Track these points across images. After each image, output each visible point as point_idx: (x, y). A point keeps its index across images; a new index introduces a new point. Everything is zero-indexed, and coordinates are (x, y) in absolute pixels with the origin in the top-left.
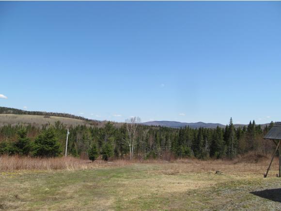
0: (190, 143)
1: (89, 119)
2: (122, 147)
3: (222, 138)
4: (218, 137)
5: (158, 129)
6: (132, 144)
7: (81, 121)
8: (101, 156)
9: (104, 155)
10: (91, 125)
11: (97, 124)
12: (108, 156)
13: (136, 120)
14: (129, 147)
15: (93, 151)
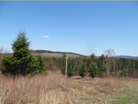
2: (101, 68)
5: (119, 59)
6: (108, 66)
7: (78, 56)
8: (89, 74)
9: (91, 73)
10: (83, 57)
11: (86, 57)
12: (95, 74)
13: (111, 51)
14: (106, 68)
15: (83, 69)
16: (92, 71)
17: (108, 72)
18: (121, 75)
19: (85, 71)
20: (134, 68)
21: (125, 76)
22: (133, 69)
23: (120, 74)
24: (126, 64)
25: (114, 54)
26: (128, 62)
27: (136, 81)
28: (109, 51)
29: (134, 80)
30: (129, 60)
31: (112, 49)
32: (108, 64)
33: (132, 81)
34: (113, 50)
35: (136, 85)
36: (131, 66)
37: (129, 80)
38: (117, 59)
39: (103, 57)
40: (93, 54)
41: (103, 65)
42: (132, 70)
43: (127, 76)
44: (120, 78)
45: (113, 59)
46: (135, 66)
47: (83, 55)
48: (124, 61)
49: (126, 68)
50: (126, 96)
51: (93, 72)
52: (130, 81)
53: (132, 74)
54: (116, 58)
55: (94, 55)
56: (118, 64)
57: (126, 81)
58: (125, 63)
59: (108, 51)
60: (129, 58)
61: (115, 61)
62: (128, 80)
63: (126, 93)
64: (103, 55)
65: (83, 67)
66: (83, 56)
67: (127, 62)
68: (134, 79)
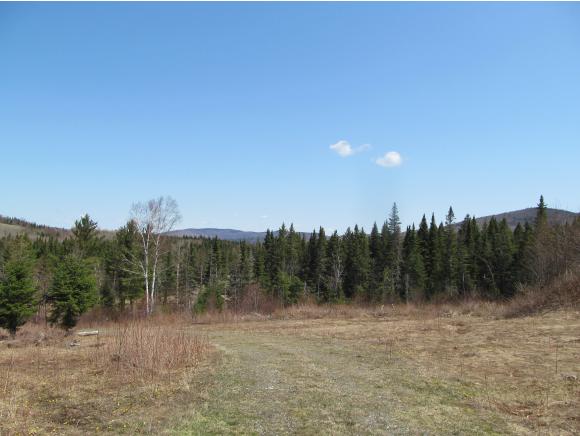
0: (296, 267)
1: (38, 223)
2: (120, 282)
3: (368, 252)
4: (359, 251)
5: (200, 242)
6: (151, 272)
7: (18, 227)
8: (48, 309)
9: (59, 303)
10: (43, 235)
11: (58, 235)
12: (77, 308)
13: (164, 206)
14: (144, 280)
15: (14, 289)
16: (63, 297)
17: (150, 297)
18: (203, 304)
19: (23, 298)
20: (251, 275)
21: (218, 306)
22: (247, 279)
23: (200, 302)
24: (223, 259)
25: (177, 218)
26: (230, 254)
27: (255, 323)
28: (153, 207)
29: (247, 321)
30: (235, 243)
31: (169, 198)
32: (152, 263)
33: (243, 325)
34: (173, 204)
35: (253, 344)
36: (242, 268)
37: (232, 322)
38: (189, 241)
39: (131, 232)
40: (87, 217)
41: (130, 267)
42: (244, 282)
43: (225, 306)
44: (199, 317)
45: (175, 243)
46: (252, 264)
47: (40, 227)
48: (215, 249)
49: (222, 274)
50: (200, 418)
51: (66, 300)
52: (234, 325)
53: (242, 298)
54: (186, 238)
55: (92, 224)
56: (192, 259)
57: (222, 325)
58: (217, 257)
59: (151, 206)
60: (234, 238)
61: (182, 248)
62: (227, 321)
63: (205, 400)
64: (131, 225)
65: (14, 278)
66: (42, 230)
67: (228, 252)
68: (249, 316)
